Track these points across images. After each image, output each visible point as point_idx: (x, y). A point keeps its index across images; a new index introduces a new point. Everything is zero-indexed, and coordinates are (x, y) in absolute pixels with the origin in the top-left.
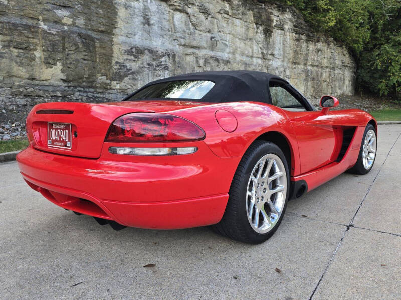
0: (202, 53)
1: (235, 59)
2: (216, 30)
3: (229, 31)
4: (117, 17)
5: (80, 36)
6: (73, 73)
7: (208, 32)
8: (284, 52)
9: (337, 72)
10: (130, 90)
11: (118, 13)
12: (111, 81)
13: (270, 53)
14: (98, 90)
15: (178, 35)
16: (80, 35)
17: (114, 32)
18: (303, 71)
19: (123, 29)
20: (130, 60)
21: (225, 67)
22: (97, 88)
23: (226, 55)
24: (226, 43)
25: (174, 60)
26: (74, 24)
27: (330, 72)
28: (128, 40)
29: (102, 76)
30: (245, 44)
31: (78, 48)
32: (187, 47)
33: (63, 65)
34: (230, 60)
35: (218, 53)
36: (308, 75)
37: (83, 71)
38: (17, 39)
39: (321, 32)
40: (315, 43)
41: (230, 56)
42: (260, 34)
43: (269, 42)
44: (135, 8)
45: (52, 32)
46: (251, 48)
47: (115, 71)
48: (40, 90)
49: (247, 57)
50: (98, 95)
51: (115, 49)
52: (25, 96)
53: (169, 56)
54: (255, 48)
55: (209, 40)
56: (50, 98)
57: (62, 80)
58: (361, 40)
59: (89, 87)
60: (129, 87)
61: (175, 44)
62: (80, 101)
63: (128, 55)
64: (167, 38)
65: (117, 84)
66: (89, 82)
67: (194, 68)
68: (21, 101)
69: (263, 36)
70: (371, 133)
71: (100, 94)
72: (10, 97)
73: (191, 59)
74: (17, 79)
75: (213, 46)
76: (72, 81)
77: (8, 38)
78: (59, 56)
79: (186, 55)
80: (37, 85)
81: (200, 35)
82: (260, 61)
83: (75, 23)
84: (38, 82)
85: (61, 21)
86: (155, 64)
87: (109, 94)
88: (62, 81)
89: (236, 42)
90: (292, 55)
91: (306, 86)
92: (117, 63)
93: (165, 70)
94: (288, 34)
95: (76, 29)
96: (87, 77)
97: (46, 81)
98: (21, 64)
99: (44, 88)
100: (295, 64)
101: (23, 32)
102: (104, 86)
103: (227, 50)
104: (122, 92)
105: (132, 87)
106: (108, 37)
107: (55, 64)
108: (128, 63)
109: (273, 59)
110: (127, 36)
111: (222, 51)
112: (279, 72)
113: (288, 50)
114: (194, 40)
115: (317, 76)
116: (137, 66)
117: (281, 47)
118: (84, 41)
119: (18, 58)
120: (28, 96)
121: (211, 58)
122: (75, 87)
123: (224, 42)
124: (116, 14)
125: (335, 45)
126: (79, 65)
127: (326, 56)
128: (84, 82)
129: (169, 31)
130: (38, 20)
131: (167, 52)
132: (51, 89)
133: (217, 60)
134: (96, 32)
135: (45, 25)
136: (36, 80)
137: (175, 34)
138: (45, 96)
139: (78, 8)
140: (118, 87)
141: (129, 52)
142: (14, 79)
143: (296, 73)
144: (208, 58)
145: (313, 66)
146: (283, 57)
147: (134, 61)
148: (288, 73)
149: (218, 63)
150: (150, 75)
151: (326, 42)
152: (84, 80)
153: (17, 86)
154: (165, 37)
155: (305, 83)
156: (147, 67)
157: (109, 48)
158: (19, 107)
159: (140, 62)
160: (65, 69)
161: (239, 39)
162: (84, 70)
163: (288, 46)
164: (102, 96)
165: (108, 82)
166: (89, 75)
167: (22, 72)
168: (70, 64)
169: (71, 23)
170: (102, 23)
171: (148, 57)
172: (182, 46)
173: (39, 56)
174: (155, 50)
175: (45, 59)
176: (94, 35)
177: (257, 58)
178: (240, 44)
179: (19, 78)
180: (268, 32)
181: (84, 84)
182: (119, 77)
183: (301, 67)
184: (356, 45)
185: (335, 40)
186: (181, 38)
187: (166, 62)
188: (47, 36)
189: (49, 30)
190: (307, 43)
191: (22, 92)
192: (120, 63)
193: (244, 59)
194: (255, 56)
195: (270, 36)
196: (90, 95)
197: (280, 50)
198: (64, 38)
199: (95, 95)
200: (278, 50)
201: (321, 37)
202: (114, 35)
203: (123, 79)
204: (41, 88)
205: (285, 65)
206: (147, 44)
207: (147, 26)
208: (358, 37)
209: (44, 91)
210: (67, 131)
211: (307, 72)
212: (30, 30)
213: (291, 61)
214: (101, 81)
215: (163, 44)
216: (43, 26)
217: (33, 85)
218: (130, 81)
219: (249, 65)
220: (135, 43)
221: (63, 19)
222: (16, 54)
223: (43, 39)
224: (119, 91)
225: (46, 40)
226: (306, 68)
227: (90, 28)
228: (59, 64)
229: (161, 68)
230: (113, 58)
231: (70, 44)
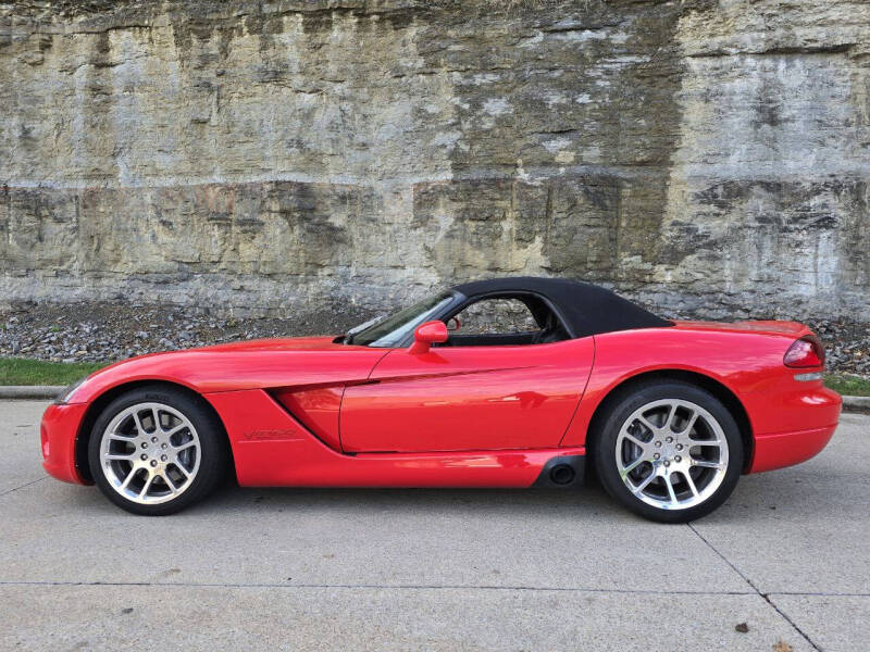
4: (681, 125)
5: (585, 181)
6: (564, 254)
10: (701, 283)
11: (685, 116)
12: (654, 264)
14: (622, 286)
16: (585, 179)
17: (672, 159)
19: (696, 148)
20: (706, 215)
22: (621, 280)
25: (857, 199)
26: (579, 161)
28: (708, 170)
29: (631, 255)
31: (575, 205)
33: (545, 241)
37: (585, 248)
38: (476, 203)
44: (734, 93)
45: (534, 183)
47: (667, 242)
51: (673, 193)
53: (837, 189)
57: (544, 267)
60: (699, 276)
63: (702, 202)
64: (839, 144)
65: (667, 270)
66: (601, 270)
71: (626, 294)
76: (563, 269)
77: (464, 205)
78: (538, 225)
83: (581, 158)
85: (553, 159)
86: (785, 215)
87: (651, 292)
88: (544, 270)
92: (675, 224)
93: (820, 227)
95: (581, 170)
96: (594, 259)
97: (516, 270)
98: (479, 246)
101: (486, 191)
102: (637, 275)
104: (681, 287)
105: (708, 276)
106: (658, 172)
107: (531, 241)
108: (702, 222)
110: (705, 161)
116: (726, 225)
118: (592, 189)
119: (476, 236)
124: (677, 118)
126: (577, 237)
128: (590, 270)
129: (847, 124)
130: (516, 166)
131: (831, 180)
134: (629, 166)
135: (526, 173)
136: (501, 270)
139: (591, 127)
140: (669, 278)
141: (707, 197)
142: (468, 270)
147: (718, 215)
150: (767, 243)
152: (590, 265)
156: (757, 224)
157: (658, 194)
159: (732, 217)
160: (548, 247)
162: (587, 245)
165: (648, 266)
166: (599, 256)
167: (480, 258)
168: (558, 237)
169: (572, 159)
170: (644, 145)
171: (761, 202)
173: (509, 228)
174: (790, 181)
175: (518, 232)
176: (623, 173)
179: (476, 267)
182: (674, 257)
187: (824, 206)
188: (526, 191)
192: (681, 224)
198: (550, 191)
202: (672, 164)
203: (683, 258)
206: (768, 170)
207: (766, 127)
212: (499, 186)
214: (630, 265)
215: (821, 161)
216: (523, 175)
218: (700, 263)
220: (724, 174)
221: (557, 154)
222: (473, 230)
223: (518, 197)
224: (673, 286)
225: (522, 199)
227: (614, 160)
228: (538, 240)
229: (803, 224)
230: (664, 215)
231: (561, 200)
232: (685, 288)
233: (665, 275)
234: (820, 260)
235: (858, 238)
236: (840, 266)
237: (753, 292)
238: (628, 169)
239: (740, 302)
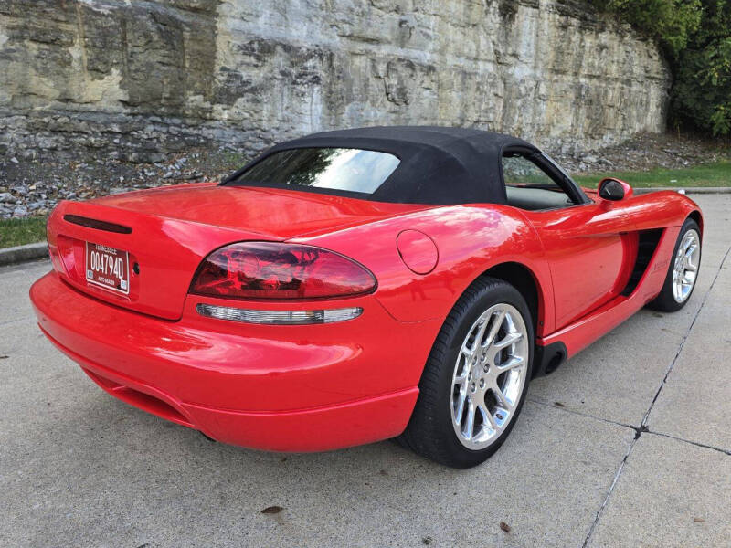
0: (384, 51)
1: (444, 62)
2: (410, 7)
3: (435, 9)
5: (155, 18)
6: (142, 89)
7: (396, 11)
8: (538, 49)
9: (635, 88)
10: (248, 121)
12: (212, 104)
13: (510, 51)
14: (189, 121)
15: (339, 16)
16: (154, 16)
17: (218, 10)
18: (571, 87)
19: (235, 5)
20: (248, 64)
21: (425, 78)
22: (187, 117)
23: (428, 55)
24: (428, 31)
25: (331, 65)
27: (623, 88)
28: (245, 26)
29: (196, 94)
30: (464, 34)
31: (150, 41)
32: (355, 40)
33: (123, 73)
34: (435, 65)
35: (414, 51)
36: (580, 95)
37: (161, 85)
38: (36, 22)
39: (609, 12)
40: (597, 33)
41: (436, 57)
42: (494, 14)
43: (510, 31)
45: (102, 11)
46: (477, 41)
47: (220, 85)
48: (81, 121)
49: (468, 58)
50: (188, 131)
51: (221, 43)
52: (54, 132)
53: (321, 56)
54: (483, 42)
55: (397, 26)
56: (100, 134)
57: (120, 101)
58: (683, 29)
59: (173, 116)
60: (247, 115)
61: (333, 35)
62: (155, 141)
63: (244, 54)
64: (319, 22)
65: (224, 109)
66: (171, 106)
67: (368, 79)
68: (47, 142)
69: (498, 19)
70: (691, 236)
71: (191, 129)
72: (26, 133)
73: (361, 63)
74: (38, 100)
75: (403, 37)
76: (140, 104)
77: (20, 22)
78: (115, 57)
79: (354, 54)
80: (76, 111)
81: (381, 16)
82: (490, 68)
84: (78, 105)
86: (294, 71)
87: (210, 127)
88: (121, 104)
89: (448, 30)
90: (551, 56)
91: (576, 114)
92: (224, 69)
93: (314, 83)
94: (546, 14)
95: (146, 5)
96: (167, 95)
97: (91, 102)
98: (45, 72)
99: (90, 116)
100: (557, 72)
101: (48, 10)
102: (200, 113)
103: (431, 46)
104: (233, 124)
105: (252, 116)
106: (207, 20)
107: (108, 72)
108: (244, 70)
109: (516, 63)
110: (243, 18)
111: (422, 47)
112: (526, 88)
113: (545, 46)
114: (369, 25)
115: (598, 96)
116: (262, 75)
117: (533, 41)
118: (162, 27)
119: (39, 60)
120: (60, 131)
121: (400, 60)
122: (146, 115)
123: (424, 30)
125: (633, 37)
126: (153, 73)
127: (616, 58)
128: (163, 105)
129: (322, 9)
131: (317, 48)
132: (101, 119)
133: (411, 65)
134: (184, 9)
136: (73, 101)
137: (332, 14)
138: (90, 132)
140: (225, 116)
141: (247, 50)
142: (33, 99)
143: (559, 90)
144: (395, 62)
145: (591, 77)
146: (535, 60)
147: (256, 66)
148: (543, 90)
149: (413, 69)
150: (286, 92)
151: (617, 32)
152: (163, 101)
153: (39, 113)
154: (314, 19)
155: (573, 109)
156: (280, 77)
157: (209, 41)
158: (43, 153)
159: (266, 69)
160: (126, 81)
161: (454, 25)
162: (162, 82)
163: (546, 38)
164: (195, 132)
165: (207, 105)
166: (171, 93)
167: (48, 87)
168: (136, 71)
171: (281, 59)
172: (344, 38)
173: (78, 56)
174: (296, 45)
175: (90, 61)
176: (180, 16)
177: (486, 60)
178: (454, 34)
179: (42, 96)
180: (507, 11)
181: (163, 109)
182: (228, 97)
183: (569, 78)
184: (673, 38)
185: (635, 26)
186: (344, 21)
187: (315, 67)
188: (94, 17)
189: (97, 6)
190: (580, 32)
191: (48, 124)
192: (228, 70)
193: (463, 62)
194: (482, 56)
195: (512, 18)
196: (173, 130)
197: (529, 45)
198: (124, 22)
199: (184, 130)
200: (525, 46)
201: (607, 21)
202: (217, 15)
203: (235, 100)
204: (82, 117)
205: (539, 74)
206: (281, 34)
208: (678, 22)
209: (89, 122)
210: (120, 260)
211: (579, 88)
212: (62, 6)
213: (550, 67)
214: (194, 104)
215: (310, 33)
217: (68, 111)
218: (247, 105)
219: (470, 74)
220: (257, 32)
222: (35, 52)
223: (85, 23)
224: (228, 123)
225: (90, 26)
226: (577, 81)
228: (115, 72)
229: (305, 79)
230: (216, 61)
231: (136, 34)
232: (235, 124)
233: (223, 113)
234: (313, 106)
235: (331, 92)
236: (323, 112)
237: (277, 129)
238: (184, 13)
239: (271, 137)
